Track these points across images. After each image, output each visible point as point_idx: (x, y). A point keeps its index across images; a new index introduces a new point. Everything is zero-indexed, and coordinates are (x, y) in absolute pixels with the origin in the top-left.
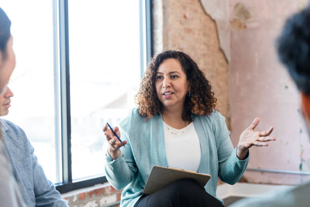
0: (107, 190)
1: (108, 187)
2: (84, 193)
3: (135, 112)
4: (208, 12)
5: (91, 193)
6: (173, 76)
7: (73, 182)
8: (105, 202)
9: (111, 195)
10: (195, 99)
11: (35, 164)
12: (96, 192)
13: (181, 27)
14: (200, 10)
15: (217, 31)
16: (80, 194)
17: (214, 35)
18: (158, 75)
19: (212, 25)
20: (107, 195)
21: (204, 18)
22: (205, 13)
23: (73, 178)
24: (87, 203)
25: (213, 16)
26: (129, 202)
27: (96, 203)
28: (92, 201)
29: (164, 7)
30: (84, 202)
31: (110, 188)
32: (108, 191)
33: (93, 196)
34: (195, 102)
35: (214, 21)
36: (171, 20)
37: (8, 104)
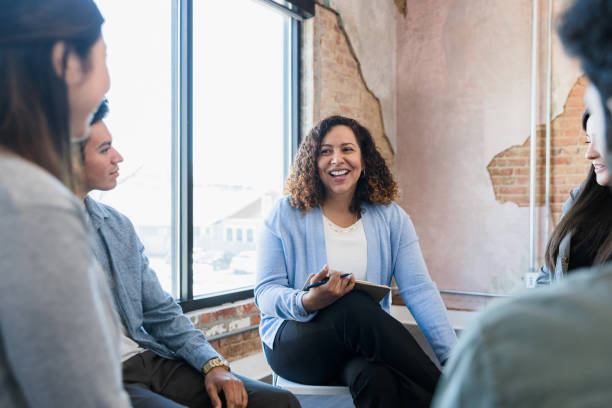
0: (238, 311)
1: (239, 307)
2: (209, 314)
3: (284, 202)
4: (371, 88)
5: (217, 315)
6: (345, 149)
7: (195, 299)
8: (236, 326)
9: (244, 317)
10: (374, 181)
11: (145, 267)
12: (224, 313)
13: (337, 105)
14: (360, 84)
15: (380, 112)
16: (203, 315)
17: (377, 118)
18: (324, 148)
19: (375, 105)
20: (238, 318)
21: (365, 95)
22: (367, 89)
23: (194, 294)
24: (212, 326)
25: (377, 94)
26: (272, 323)
27: (224, 327)
28: (218, 324)
29: (315, 78)
30: (208, 325)
31: (242, 309)
32: (239, 313)
33: (221, 317)
34: (373, 185)
35: (377, 100)
36: (324, 94)
37: (116, 172)
